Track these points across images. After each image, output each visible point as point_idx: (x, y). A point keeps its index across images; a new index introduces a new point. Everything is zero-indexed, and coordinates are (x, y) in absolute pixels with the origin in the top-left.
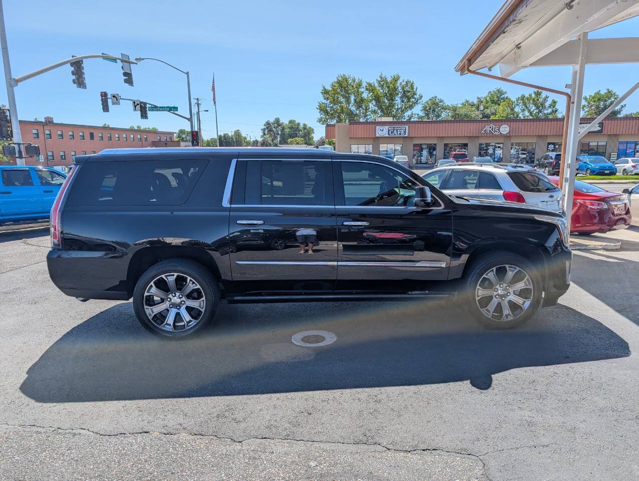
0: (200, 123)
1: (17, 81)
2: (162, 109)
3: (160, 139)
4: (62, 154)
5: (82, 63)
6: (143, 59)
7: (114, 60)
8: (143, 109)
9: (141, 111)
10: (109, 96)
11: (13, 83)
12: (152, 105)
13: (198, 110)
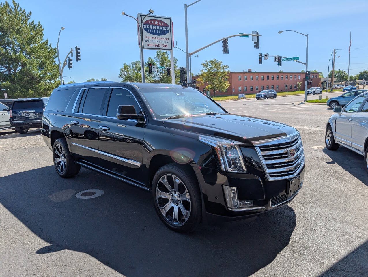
0: (334, 65)
1: (191, 54)
2: (290, 59)
3: (313, 77)
4: (251, 88)
5: (228, 40)
6: (283, 31)
7: (247, 36)
8: (279, 60)
9: (278, 61)
10: (263, 55)
11: (189, 55)
12: (285, 58)
13: (334, 56)
